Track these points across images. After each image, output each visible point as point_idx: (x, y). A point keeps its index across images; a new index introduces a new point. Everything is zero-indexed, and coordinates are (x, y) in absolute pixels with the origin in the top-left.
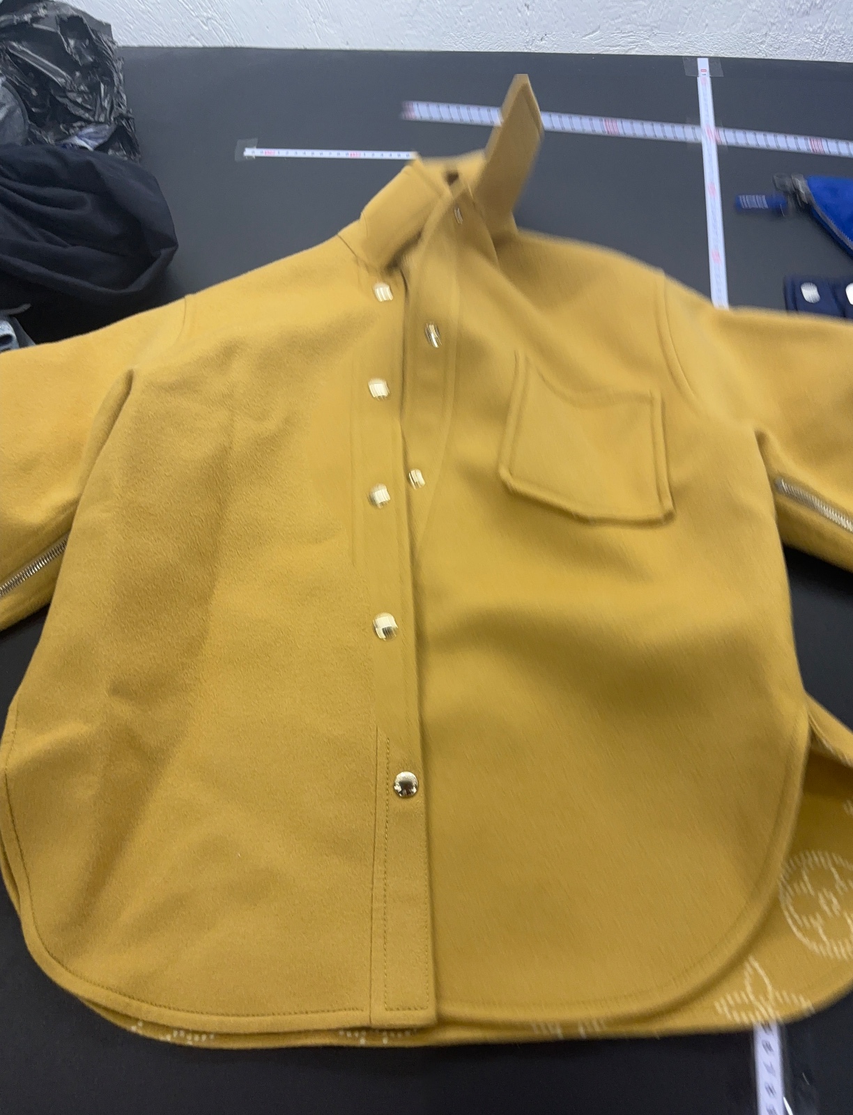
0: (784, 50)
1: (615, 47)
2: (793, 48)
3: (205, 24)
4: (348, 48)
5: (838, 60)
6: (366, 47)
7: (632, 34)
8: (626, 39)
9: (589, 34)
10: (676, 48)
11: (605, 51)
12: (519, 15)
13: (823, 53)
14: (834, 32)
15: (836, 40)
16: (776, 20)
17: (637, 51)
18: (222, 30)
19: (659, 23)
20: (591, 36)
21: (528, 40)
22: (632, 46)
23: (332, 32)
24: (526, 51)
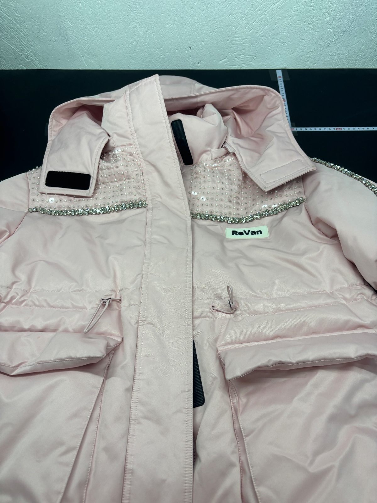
0: (319, 64)
1: (235, 65)
2: (322, 63)
3: (26, 58)
4: (101, 69)
5: (344, 67)
6: (110, 69)
7: (243, 59)
8: (240, 62)
9: (222, 60)
10: (265, 65)
11: (230, 68)
12: (186, 52)
13: (337, 64)
14: (342, 54)
15: (343, 58)
16: (314, 50)
17: (246, 68)
18: (36, 61)
19: (256, 54)
20: (223, 61)
21: (191, 64)
22: (244, 65)
23: (93, 61)
24: (191, 69)
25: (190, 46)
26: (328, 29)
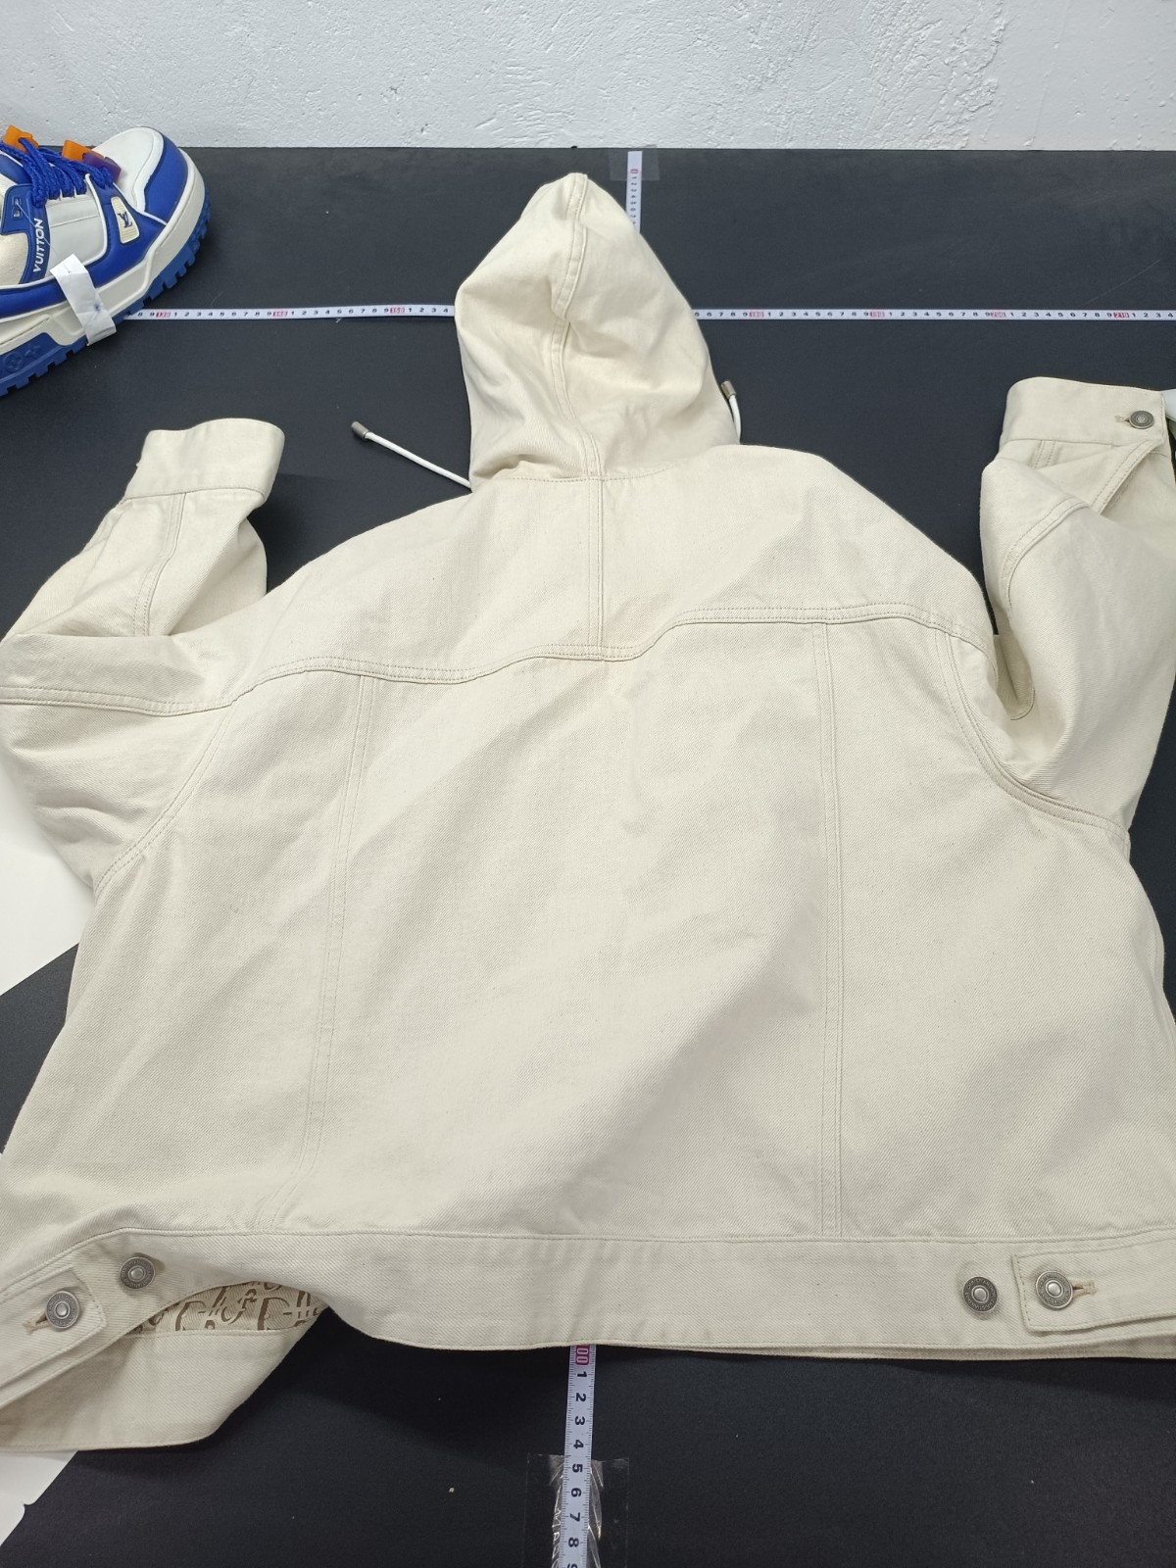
0: (741, 137)
1: (522, 137)
2: (750, 133)
5: (810, 146)
8: (534, 128)
9: (484, 122)
10: (601, 138)
11: (508, 144)
12: (386, 100)
13: (789, 138)
14: (798, 112)
15: (803, 122)
16: (722, 100)
17: (551, 143)
19: (571, 108)
20: (487, 125)
21: (404, 132)
22: (542, 137)
24: (405, 145)
25: (395, 86)
26: (753, 45)
